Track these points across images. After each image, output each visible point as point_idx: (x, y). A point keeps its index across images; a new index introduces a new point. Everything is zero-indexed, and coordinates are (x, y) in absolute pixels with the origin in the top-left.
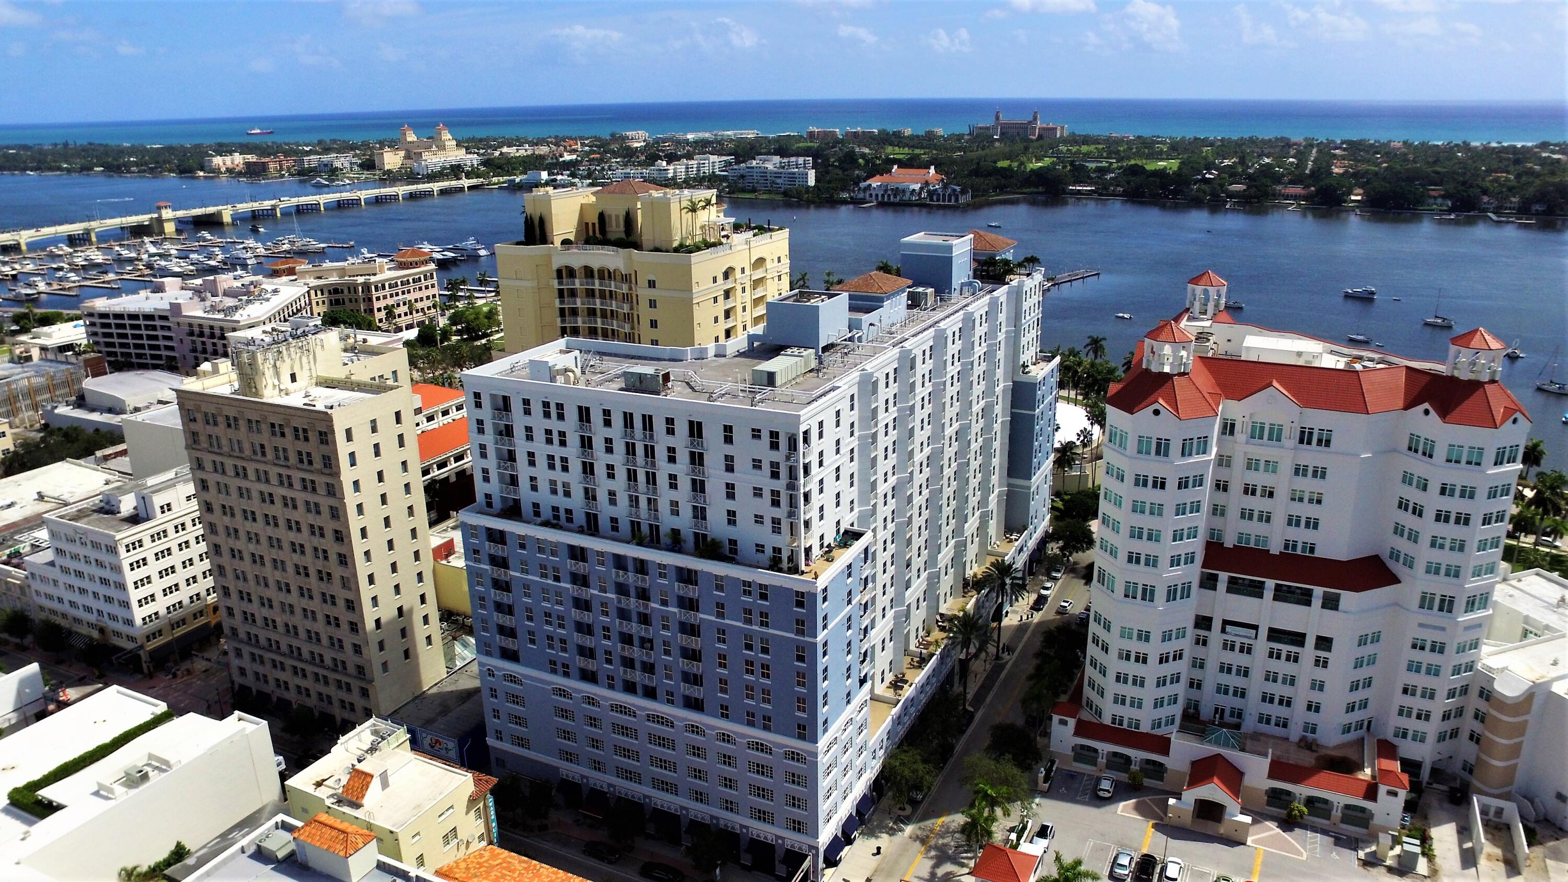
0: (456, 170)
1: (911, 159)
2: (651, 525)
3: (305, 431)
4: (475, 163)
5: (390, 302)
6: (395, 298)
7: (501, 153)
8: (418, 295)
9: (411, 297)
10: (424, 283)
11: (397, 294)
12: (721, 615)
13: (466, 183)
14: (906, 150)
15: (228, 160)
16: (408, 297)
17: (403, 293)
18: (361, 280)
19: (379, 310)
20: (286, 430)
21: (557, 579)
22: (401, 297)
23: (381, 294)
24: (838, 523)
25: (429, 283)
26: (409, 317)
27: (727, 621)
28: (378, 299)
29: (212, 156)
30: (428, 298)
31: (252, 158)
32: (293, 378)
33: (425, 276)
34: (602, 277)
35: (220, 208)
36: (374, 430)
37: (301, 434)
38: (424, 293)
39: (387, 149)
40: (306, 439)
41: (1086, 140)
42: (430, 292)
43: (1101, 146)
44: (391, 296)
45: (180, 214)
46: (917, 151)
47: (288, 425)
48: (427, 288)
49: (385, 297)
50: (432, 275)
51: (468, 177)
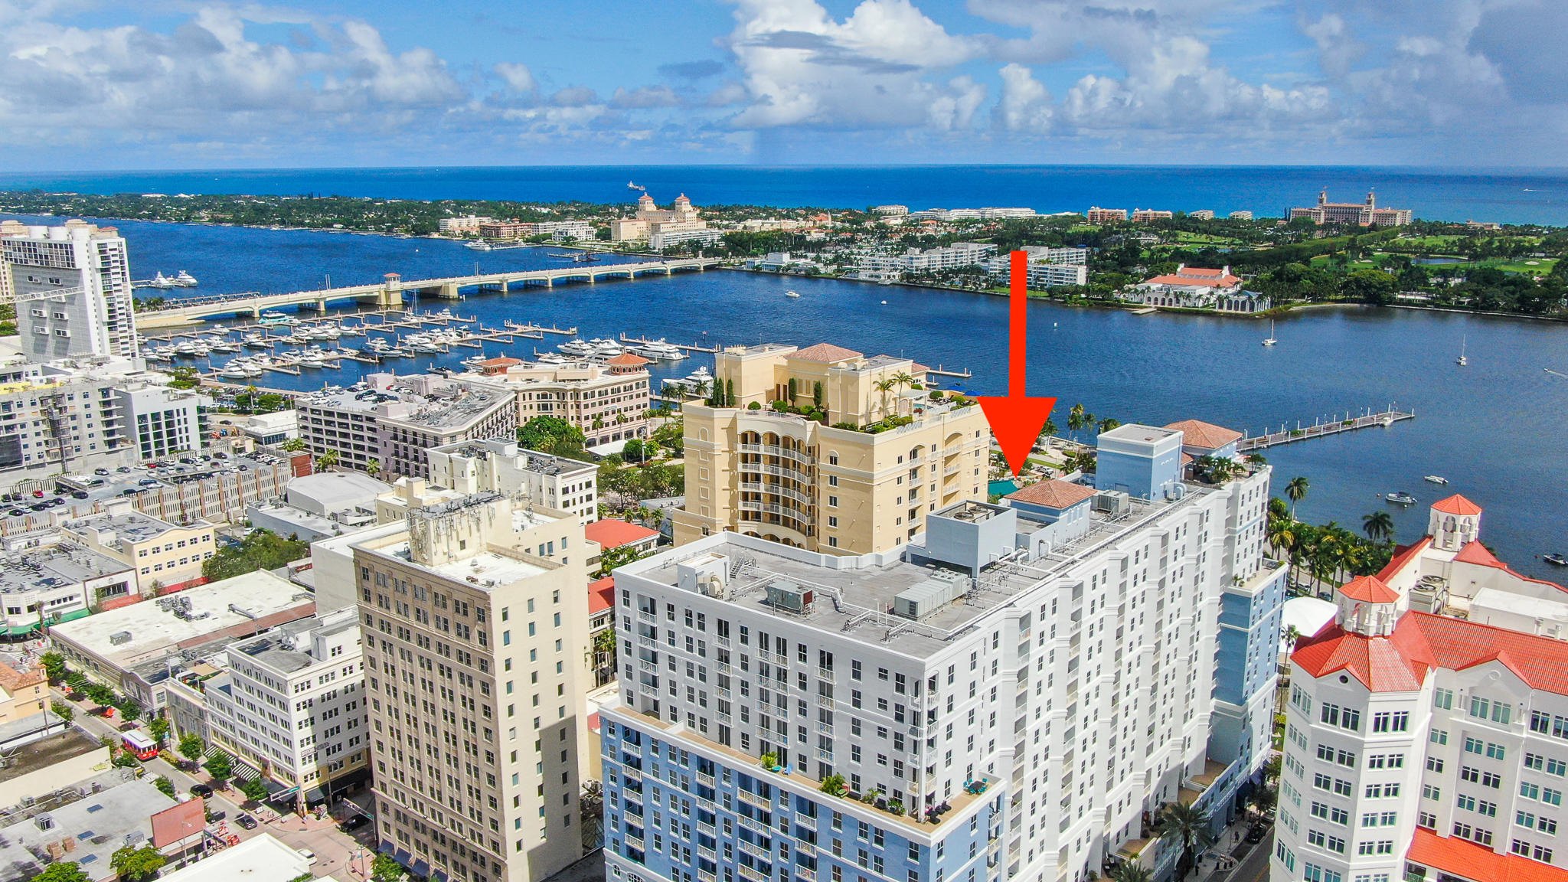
0: (695, 247)
1: (1205, 253)
2: (779, 748)
3: (465, 605)
4: (716, 238)
5: (597, 410)
6: (605, 407)
7: (745, 227)
8: (628, 403)
9: (621, 405)
10: (635, 391)
11: (606, 403)
12: (838, 852)
13: (701, 262)
14: (1203, 238)
15: (464, 221)
16: (617, 405)
17: (613, 401)
18: (571, 386)
19: (587, 418)
20: (448, 602)
21: (685, 787)
22: (610, 405)
23: (589, 401)
24: (970, 768)
25: (641, 391)
26: (617, 426)
27: (843, 859)
28: (586, 406)
29: (449, 216)
30: (638, 407)
31: (487, 221)
32: (463, 544)
33: (637, 384)
34: (786, 446)
35: (448, 280)
36: (531, 609)
37: (462, 608)
38: (635, 402)
39: (624, 218)
40: (466, 613)
41: (1434, 229)
42: (642, 401)
43: (1451, 238)
44: (600, 404)
45: (409, 285)
46: (1217, 239)
47: (450, 598)
48: (638, 396)
49: (593, 405)
50: (644, 383)
51: (705, 255)
